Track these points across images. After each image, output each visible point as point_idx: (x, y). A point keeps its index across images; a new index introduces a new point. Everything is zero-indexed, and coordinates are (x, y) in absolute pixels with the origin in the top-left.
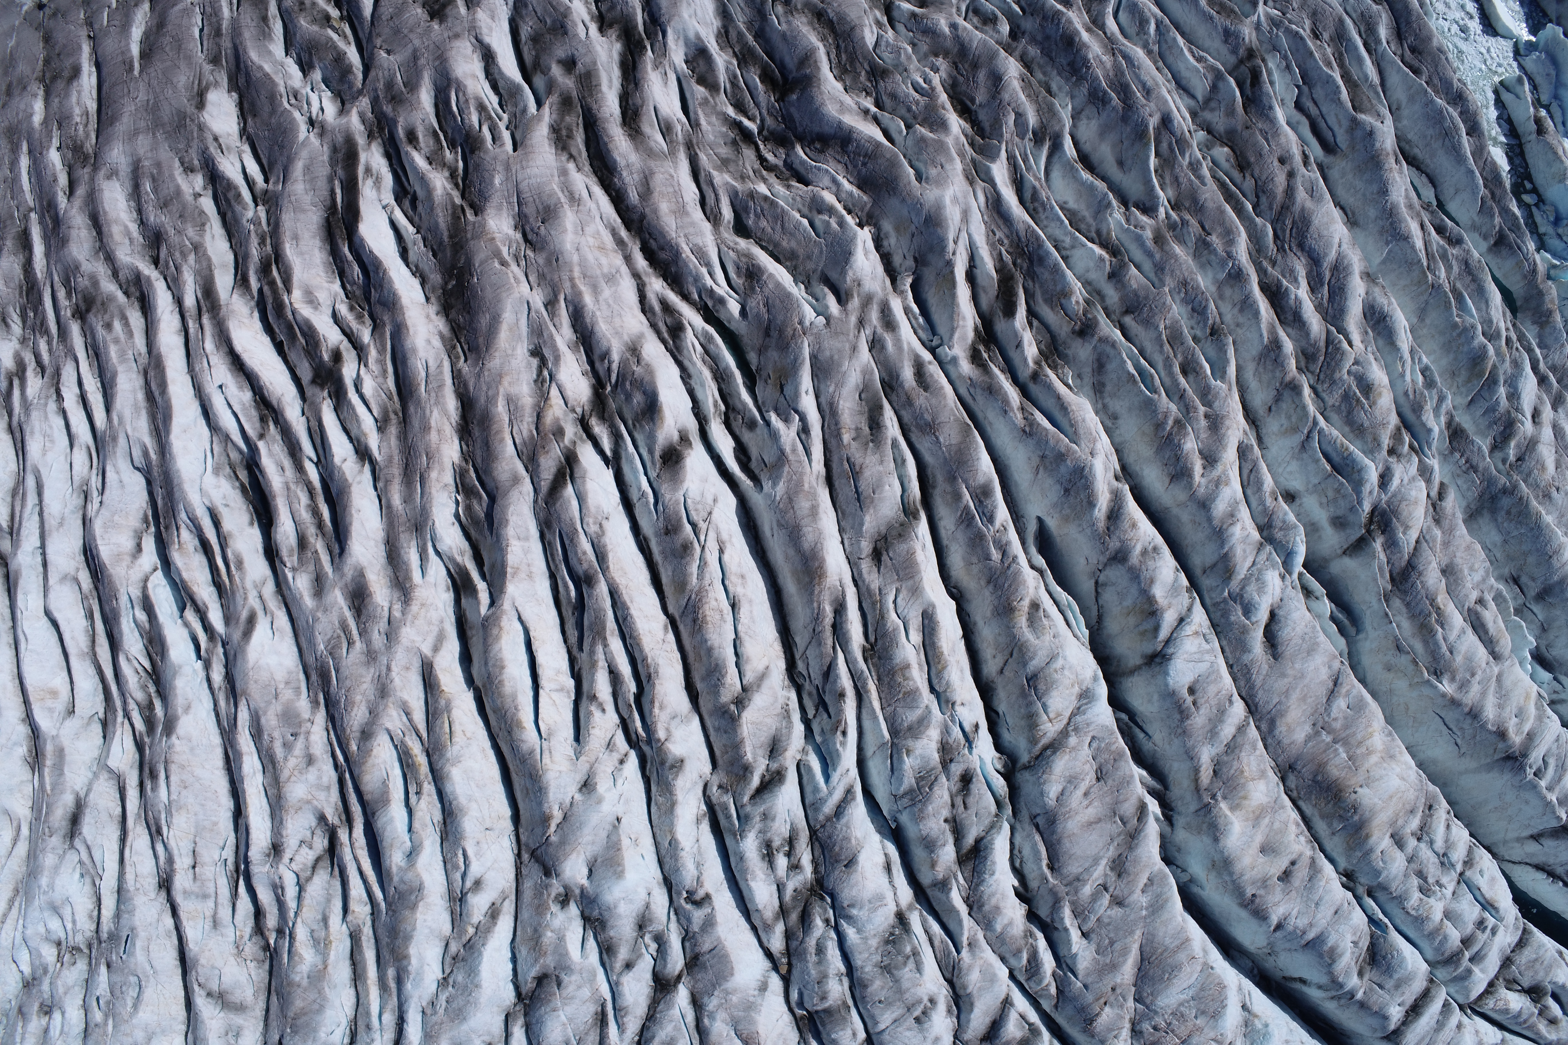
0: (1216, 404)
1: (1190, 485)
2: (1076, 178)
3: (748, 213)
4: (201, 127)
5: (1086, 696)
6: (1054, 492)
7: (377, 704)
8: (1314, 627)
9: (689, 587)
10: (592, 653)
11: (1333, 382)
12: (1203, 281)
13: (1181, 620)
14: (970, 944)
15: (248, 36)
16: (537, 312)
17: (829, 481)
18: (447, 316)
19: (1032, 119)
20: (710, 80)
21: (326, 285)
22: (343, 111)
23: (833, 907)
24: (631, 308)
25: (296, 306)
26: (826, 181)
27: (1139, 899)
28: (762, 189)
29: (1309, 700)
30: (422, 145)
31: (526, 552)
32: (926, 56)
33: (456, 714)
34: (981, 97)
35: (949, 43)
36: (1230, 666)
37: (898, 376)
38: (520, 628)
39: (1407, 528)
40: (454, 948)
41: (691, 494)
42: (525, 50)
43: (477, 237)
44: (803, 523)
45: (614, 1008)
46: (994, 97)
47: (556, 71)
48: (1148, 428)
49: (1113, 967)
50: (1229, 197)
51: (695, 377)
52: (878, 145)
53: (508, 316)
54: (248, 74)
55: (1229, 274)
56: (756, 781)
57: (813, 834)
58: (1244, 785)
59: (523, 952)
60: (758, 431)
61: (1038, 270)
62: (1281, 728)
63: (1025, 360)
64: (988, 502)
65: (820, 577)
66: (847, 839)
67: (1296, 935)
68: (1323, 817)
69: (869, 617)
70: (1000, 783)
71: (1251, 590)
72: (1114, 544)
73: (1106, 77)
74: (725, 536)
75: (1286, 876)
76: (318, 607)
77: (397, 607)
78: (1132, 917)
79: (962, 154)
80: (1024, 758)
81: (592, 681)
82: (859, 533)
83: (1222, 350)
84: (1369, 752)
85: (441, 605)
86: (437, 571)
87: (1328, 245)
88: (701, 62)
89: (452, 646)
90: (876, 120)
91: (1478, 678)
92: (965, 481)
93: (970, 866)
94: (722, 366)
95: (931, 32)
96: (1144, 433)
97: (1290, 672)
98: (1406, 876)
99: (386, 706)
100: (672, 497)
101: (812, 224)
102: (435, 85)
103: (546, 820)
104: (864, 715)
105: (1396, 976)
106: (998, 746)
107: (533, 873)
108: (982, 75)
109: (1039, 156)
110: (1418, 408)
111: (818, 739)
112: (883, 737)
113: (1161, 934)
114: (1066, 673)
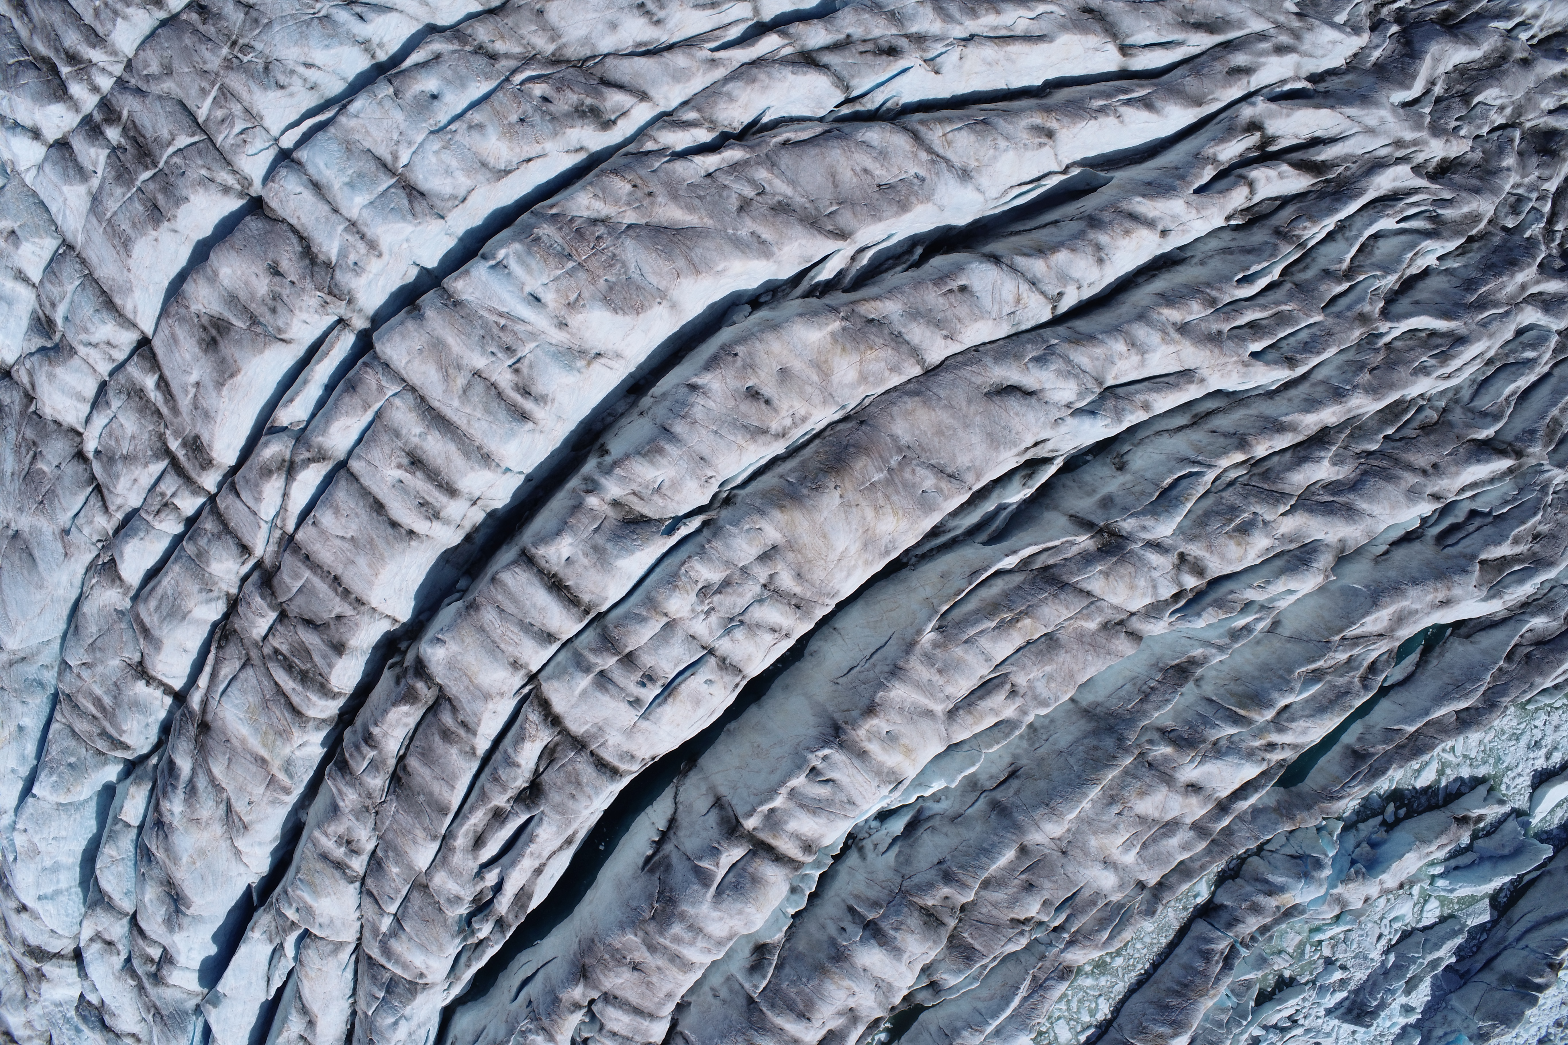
0: (1230, 343)
1: (1160, 305)
5: (965, 175)
11: (1245, 497)
13: (1032, 284)
29: (936, 440)
36: (976, 348)
39: (1106, 574)
49: (674, 196)
58: (856, 350)
61: (1328, 200)
62: (910, 403)
67: (681, 410)
70: (874, 102)
71: (1058, 364)
72: (1107, 216)
75: (753, 394)
78: (727, 219)
84: (877, 509)
87: (1371, 499)
91: (936, 678)
93: (799, 60)
97: (973, 409)
98: (728, 563)
105: (611, 547)
110: (1220, 604)
113: (707, 244)
114: (991, 152)
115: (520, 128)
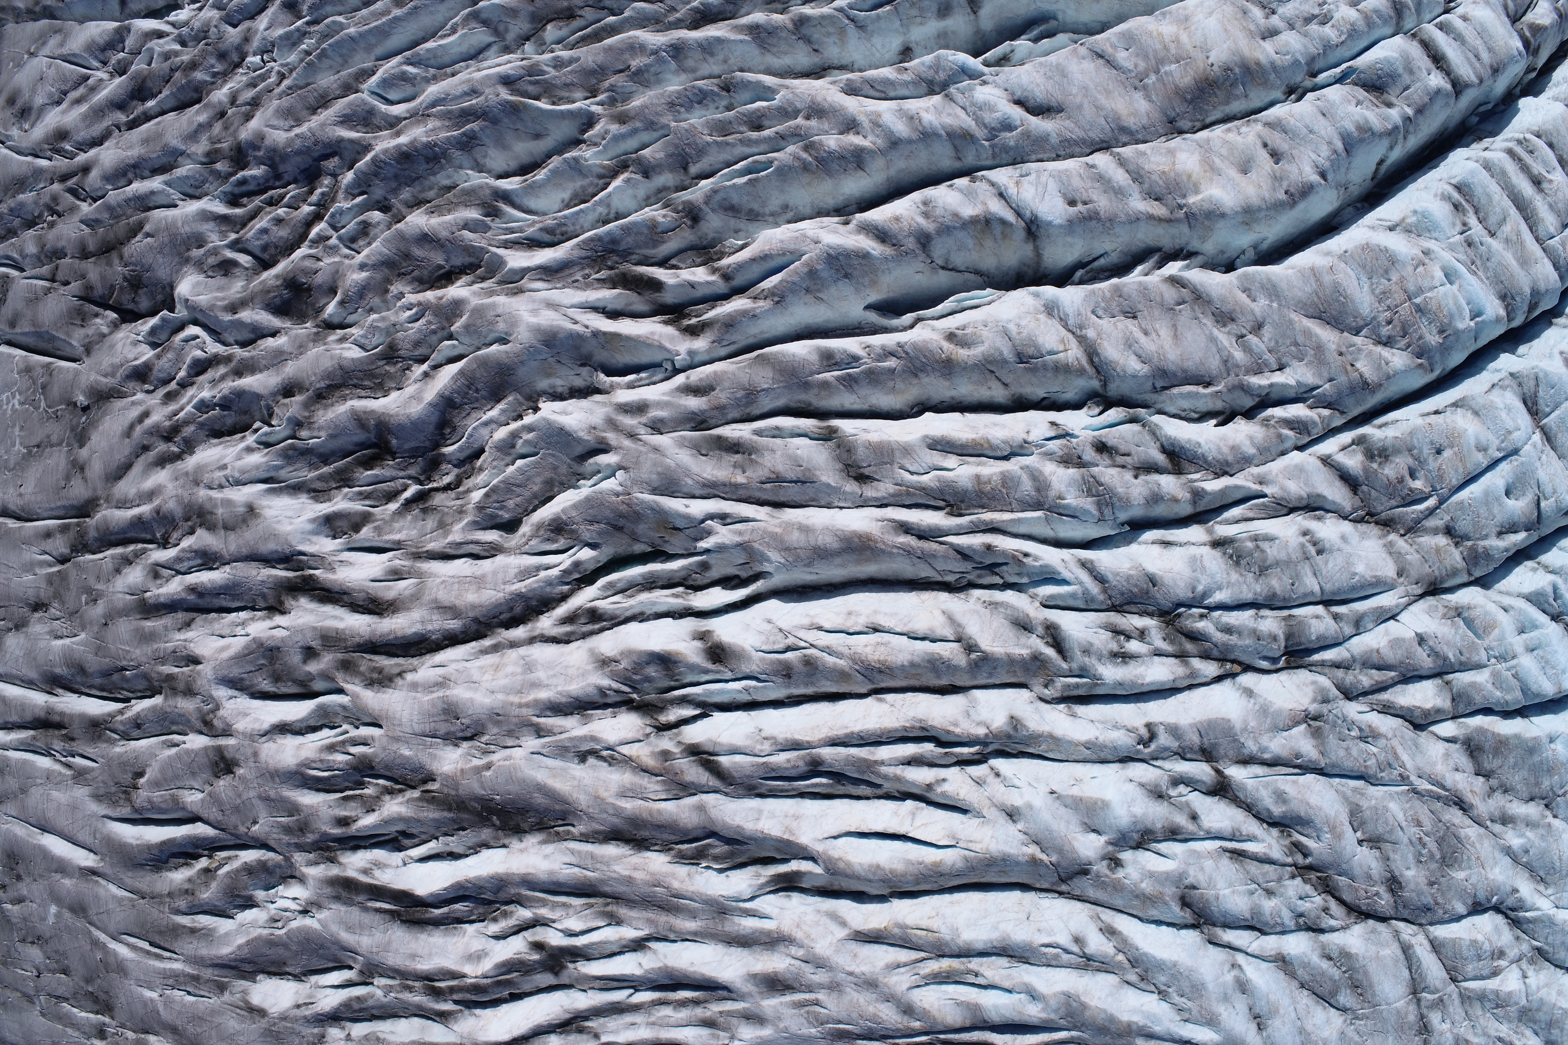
0: (799, 105)
1: (871, 152)
2: (541, 185)
3: (497, 516)
4: (284, 1017)
5: (1051, 309)
6: (845, 288)
7: (882, 992)
8: (1041, 64)
9: (847, 669)
10: (886, 777)
12: (674, 85)
13: (1001, 195)
14: (1261, 483)
15: (205, 951)
16: (544, 747)
17: (778, 505)
18: (525, 832)
19: (473, 214)
20: (358, 519)
21: (466, 939)
22: (301, 880)
23: (1190, 606)
24: (562, 654)
25: (479, 973)
26: (485, 432)
27: (1260, 306)
28: (477, 496)
29: (1111, 87)
30: (353, 814)
31: (773, 815)
32: (385, 301)
33: (910, 921)
34: (439, 259)
35: (378, 276)
36: (1058, 158)
37: (693, 413)
38: (844, 839)
40: (1132, 977)
41: (758, 645)
42: (284, 690)
43: (456, 786)
44: (813, 543)
45: (1231, 840)
46: (442, 246)
47: (313, 667)
48: (806, 178)
49: (1319, 348)
50: (597, 37)
51: (644, 609)
52: (461, 372)
53: (541, 776)
54: (243, 961)
55: (673, 57)
56: (1050, 652)
57: (1114, 608)
58: (1177, 174)
59: (1154, 913)
60: (712, 562)
61: (623, 246)
62: (1131, 122)
63: (708, 283)
64: (838, 357)
65: (869, 539)
66: (1128, 578)
67: (1336, 160)
68: (1227, 103)
69: (921, 501)
70: (1114, 414)
71: (989, 118)
72: (910, 243)
73: (449, 129)
74: (806, 621)
75: (1276, 156)
76: (774, 1025)
77: (793, 950)
78: (1276, 318)
79: (491, 293)
80: (1095, 384)
81: (913, 784)
82: (836, 490)
83: (746, 84)
84: (1177, 41)
85: (803, 908)
86: (769, 903)
88: (339, 523)
89: (844, 906)
90: (436, 367)
92: (812, 374)
93: (1185, 464)
94: (640, 580)
95: (363, 291)
96: (809, 184)
97: (1078, 100)
98: (1305, 35)
99: (886, 985)
100: (756, 663)
101: (523, 457)
102: (298, 787)
103: (1034, 861)
104: (1014, 530)
105: (1401, 70)
106: (1077, 406)
107: (1081, 885)
108: (418, 252)
109: (511, 216)
111: (1025, 580)
112: (1039, 518)
113: (1300, 294)
114: (1023, 323)
115: (1444, 442)
